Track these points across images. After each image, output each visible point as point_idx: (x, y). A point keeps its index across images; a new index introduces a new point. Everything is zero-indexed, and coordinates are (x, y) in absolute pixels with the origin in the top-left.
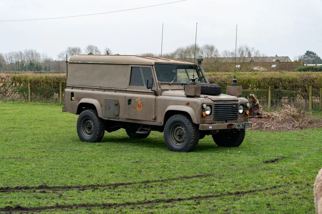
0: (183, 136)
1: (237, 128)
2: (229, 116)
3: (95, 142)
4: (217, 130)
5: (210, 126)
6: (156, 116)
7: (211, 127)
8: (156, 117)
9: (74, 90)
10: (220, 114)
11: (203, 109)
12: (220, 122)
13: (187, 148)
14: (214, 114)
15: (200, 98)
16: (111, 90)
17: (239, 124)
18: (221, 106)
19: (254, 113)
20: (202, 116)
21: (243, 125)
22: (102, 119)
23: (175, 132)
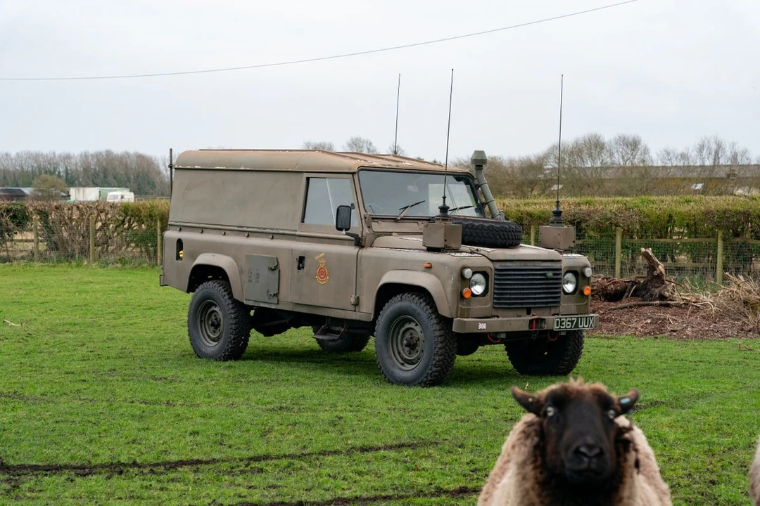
0: (417, 348)
1: (556, 328)
2: (535, 298)
3: (226, 359)
4: (500, 333)
5: (481, 322)
6: (358, 297)
7: (485, 324)
8: (358, 299)
9: (184, 235)
10: (510, 294)
11: (464, 281)
12: (511, 313)
13: (426, 377)
14: (495, 293)
15: (458, 254)
16: (262, 232)
17: (560, 319)
18: (513, 273)
19: (652, 295)
20: (462, 297)
21: (572, 322)
22: (243, 303)
23: (400, 337)
